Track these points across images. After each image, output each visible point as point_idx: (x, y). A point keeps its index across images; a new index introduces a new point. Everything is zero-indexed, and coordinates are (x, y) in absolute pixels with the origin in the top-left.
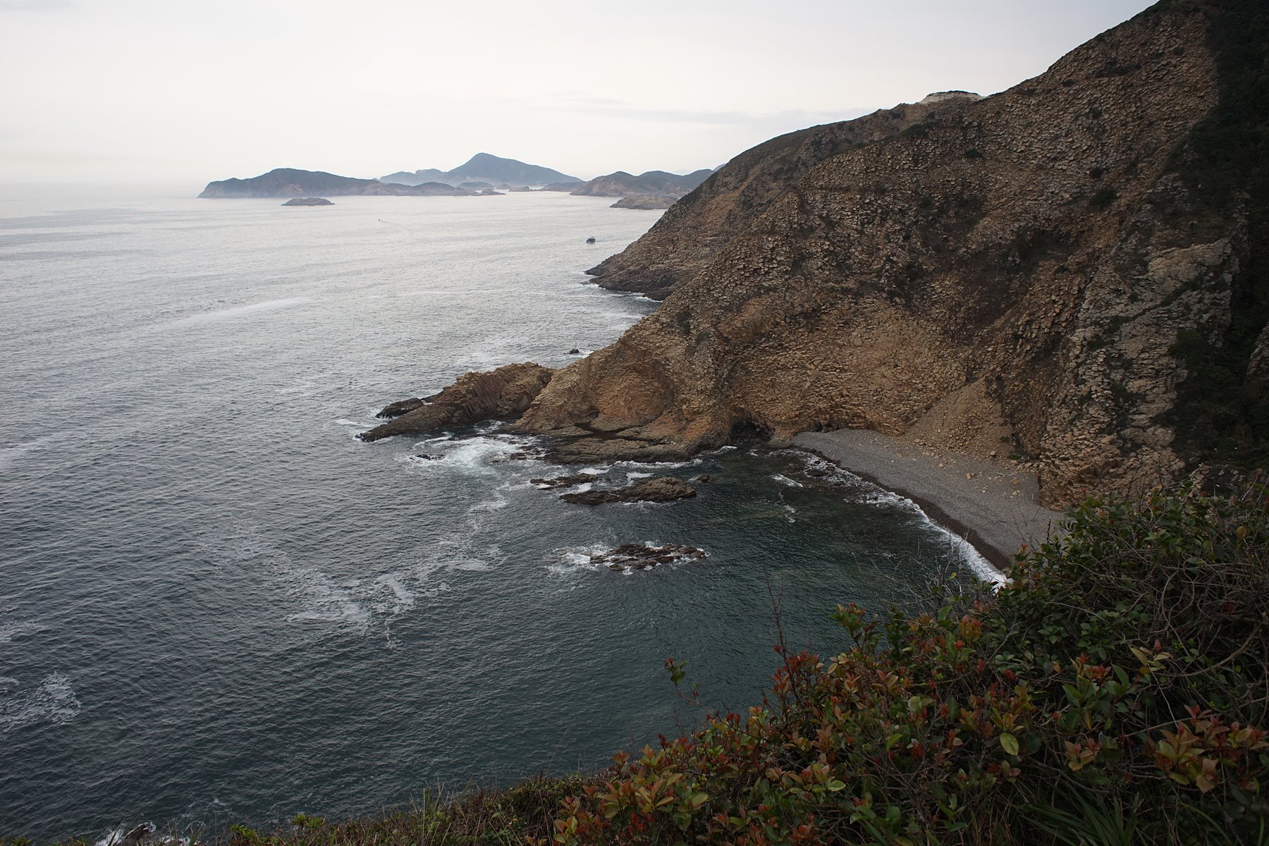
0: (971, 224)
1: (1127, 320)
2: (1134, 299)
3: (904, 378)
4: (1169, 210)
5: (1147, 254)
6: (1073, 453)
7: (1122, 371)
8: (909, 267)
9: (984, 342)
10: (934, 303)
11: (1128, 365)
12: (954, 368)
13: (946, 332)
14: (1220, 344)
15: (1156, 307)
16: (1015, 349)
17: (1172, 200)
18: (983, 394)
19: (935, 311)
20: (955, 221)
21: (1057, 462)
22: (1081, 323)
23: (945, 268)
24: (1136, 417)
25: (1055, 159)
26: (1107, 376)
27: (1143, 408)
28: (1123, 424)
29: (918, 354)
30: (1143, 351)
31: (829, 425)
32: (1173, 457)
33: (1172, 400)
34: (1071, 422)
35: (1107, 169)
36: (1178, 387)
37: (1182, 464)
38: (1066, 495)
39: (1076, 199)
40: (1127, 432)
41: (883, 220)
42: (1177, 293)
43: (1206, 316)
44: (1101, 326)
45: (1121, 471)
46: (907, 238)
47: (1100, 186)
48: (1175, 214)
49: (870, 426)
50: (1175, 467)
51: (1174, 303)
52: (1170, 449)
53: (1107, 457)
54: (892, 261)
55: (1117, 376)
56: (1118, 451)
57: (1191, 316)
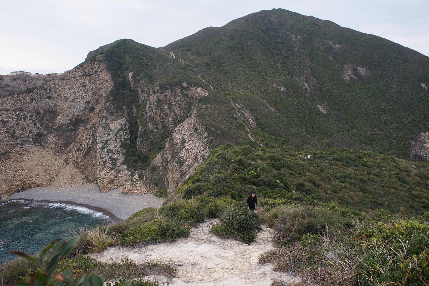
0: (55, 118)
1: (109, 140)
2: (109, 135)
3: (46, 168)
4: (110, 112)
5: (108, 123)
6: (106, 177)
7: (111, 153)
8: (38, 133)
9: (68, 152)
10: (50, 143)
11: (112, 151)
12: (61, 162)
13: (56, 152)
14: (130, 143)
15: (114, 136)
16: (79, 153)
17: (110, 109)
18: (73, 167)
19: (50, 146)
20: (49, 118)
21: (102, 180)
22: (98, 143)
23: (50, 133)
24: (117, 164)
25: (76, 98)
26: (108, 155)
27: (118, 161)
28: (115, 167)
29: (48, 160)
30: (114, 147)
31: (22, 189)
32: (128, 172)
33: (124, 158)
34: (103, 169)
35: (91, 101)
36: (124, 155)
37: (130, 173)
38: (107, 188)
39: (85, 109)
40: (117, 168)
41: (25, 119)
42: (118, 132)
43: (125, 137)
44: (103, 143)
45: (118, 178)
46: (35, 124)
47: (90, 106)
48: (112, 113)
49: (38, 186)
50: (129, 174)
51: (118, 135)
52: (127, 170)
53: (114, 175)
54: (32, 132)
55: (110, 155)
56: (116, 173)
57: (122, 137)
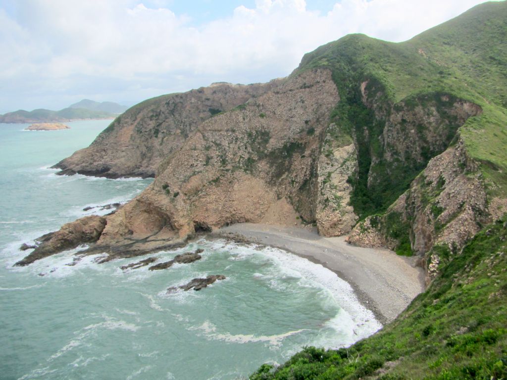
0: (267, 141)
1: (332, 173)
2: (332, 165)
3: (256, 201)
4: (335, 135)
5: (332, 150)
8: (249, 159)
9: (281, 184)
10: (260, 171)
12: (272, 195)
13: (266, 182)
15: (339, 168)
16: (293, 186)
17: (335, 132)
19: (261, 175)
20: (261, 140)
22: (319, 175)
23: (261, 158)
24: (342, 204)
25: (292, 117)
26: (331, 192)
27: (343, 200)
28: (340, 207)
29: (259, 191)
31: (231, 223)
32: (355, 216)
33: (350, 198)
34: (324, 208)
35: (310, 121)
36: (351, 193)
37: (358, 217)
39: (302, 131)
41: (236, 142)
42: (345, 162)
43: (353, 169)
44: (325, 175)
46: (246, 148)
47: (308, 126)
48: (337, 137)
49: (247, 221)
51: (344, 166)
52: (354, 213)
54: (243, 157)
55: (334, 191)
56: (340, 216)
57: (349, 170)
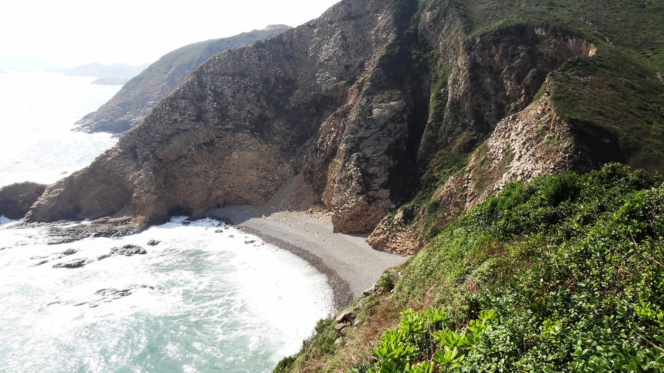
1: (365, 138)
2: (367, 128)
4: (379, 86)
5: (372, 106)
6: (347, 206)
7: (365, 163)
8: (260, 116)
9: (302, 153)
11: (367, 160)
12: (287, 168)
13: (282, 149)
14: (405, 148)
15: (377, 132)
16: (316, 156)
17: (379, 81)
18: (303, 180)
19: (276, 138)
20: (282, 91)
21: (340, 211)
22: (345, 141)
24: (373, 185)
26: (359, 166)
27: (376, 180)
28: (368, 190)
29: (269, 161)
30: (374, 153)
31: (225, 204)
32: (390, 203)
33: (388, 176)
36: (390, 169)
37: (394, 206)
40: (370, 193)
42: (386, 124)
43: (398, 135)
44: (354, 142)
45: (369, 212)
47: (349, 73)
52: (389, 199)
53: (362, 206)
54: (251, 113)
55: (363, 166)
56: (367, 203)
